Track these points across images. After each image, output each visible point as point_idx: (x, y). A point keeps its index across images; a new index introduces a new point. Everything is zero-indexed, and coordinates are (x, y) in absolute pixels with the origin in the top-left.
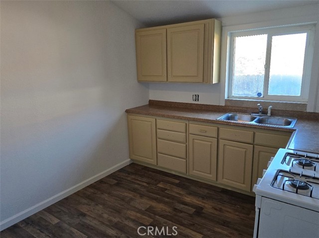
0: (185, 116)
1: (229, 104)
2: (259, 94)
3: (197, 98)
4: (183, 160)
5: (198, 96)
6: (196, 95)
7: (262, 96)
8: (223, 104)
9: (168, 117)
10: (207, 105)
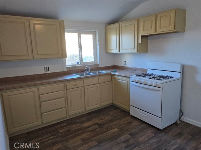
0: (58, 80)
1: (69, 69)
2: (78, 63)
3: (48, 69)
4: (64, 108)
5: (48, 68)
6: (46, 68)
7: (79, 63)
8: (65, 70)
9: (46, 83)
10: (56, 72)
